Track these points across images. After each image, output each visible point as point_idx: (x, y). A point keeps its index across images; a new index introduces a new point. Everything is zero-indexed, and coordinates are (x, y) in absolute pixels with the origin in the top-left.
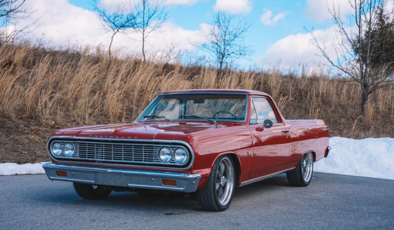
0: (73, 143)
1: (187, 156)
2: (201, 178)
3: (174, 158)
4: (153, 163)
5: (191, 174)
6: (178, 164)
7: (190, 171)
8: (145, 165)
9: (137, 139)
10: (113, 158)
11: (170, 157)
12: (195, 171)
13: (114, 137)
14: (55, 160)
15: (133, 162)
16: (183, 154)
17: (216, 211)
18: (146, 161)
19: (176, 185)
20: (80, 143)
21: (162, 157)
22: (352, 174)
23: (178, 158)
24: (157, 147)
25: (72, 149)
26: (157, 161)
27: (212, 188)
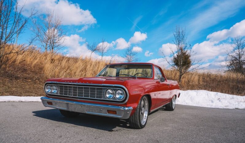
0: (57, 86)
1: (124, 95)
2: (133, 110)
3: (116, 96)
4: (102, 99)
5: (127, 107)
6: (118, 100)
7: (126, 105)
8: (97, 100)
9: (92, 83)
10: (77, 95)
11: (112, 96)
12: (129, 105)
13: (79, 83)
14: (48, 95)
15: (89, 98)
16: (121, 94)
17: (140, 129)
18: (98, 98)
19: (116, 114)
20: (60, 86)
21: (108, 96)
22: (185, 104)
23: (118, 96)
24: (104, 89)
25: (56, 89)
26: (104, 98)
27: (138, 115)
